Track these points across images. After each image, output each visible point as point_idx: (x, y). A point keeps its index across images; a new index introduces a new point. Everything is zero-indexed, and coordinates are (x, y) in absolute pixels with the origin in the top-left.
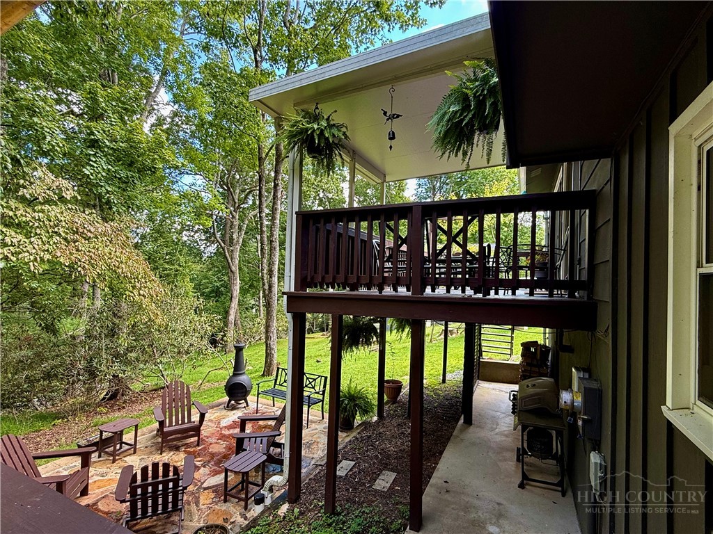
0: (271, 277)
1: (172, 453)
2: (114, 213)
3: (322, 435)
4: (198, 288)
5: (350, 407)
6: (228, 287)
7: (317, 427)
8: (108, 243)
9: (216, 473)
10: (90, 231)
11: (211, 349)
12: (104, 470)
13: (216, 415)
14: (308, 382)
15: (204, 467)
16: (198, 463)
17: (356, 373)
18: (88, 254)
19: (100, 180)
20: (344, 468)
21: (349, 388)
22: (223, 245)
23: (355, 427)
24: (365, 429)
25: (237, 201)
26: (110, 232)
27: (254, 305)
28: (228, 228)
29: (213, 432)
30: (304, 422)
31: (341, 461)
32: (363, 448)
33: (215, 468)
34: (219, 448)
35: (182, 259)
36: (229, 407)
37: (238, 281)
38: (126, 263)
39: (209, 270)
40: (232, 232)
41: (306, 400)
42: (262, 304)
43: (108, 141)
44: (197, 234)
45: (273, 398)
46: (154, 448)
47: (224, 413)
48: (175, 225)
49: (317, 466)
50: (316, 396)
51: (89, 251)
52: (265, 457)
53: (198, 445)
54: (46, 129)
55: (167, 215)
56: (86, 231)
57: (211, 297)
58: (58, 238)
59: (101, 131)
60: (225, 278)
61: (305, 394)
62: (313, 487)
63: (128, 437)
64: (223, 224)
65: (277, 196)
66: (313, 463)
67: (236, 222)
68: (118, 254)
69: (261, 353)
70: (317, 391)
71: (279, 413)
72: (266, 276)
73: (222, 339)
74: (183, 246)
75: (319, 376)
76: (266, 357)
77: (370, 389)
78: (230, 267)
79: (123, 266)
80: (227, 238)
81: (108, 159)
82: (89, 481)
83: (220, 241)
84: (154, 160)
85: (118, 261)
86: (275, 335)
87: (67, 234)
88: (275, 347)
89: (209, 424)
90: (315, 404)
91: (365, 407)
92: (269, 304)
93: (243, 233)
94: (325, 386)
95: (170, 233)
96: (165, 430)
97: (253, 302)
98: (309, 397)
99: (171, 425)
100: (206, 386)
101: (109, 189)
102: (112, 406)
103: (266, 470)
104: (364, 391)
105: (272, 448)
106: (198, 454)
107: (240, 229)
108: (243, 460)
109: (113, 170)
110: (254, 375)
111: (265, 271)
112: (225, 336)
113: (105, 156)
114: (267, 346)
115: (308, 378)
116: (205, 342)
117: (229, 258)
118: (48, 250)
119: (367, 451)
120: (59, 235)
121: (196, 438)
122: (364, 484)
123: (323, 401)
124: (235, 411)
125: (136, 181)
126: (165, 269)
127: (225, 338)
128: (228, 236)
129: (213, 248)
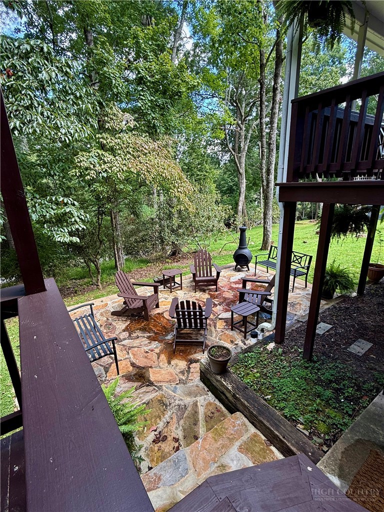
0: (268, 175)
1: (201, 293)
2: (159, 134)
3: (305, 299)
4: (218, 187)
5: (332, 282)
6: (238, 185)
7: (300, 292)
8: (157, 156)
9: (227, 311)
10: (146, 149)
11: (226, 230)
12: (166, 296)
13: (228, 273)
14: (295, 259)
15: (220, 305)
16: (216, 302)
17: (338, 254)
18: (145, 164)
19: (148, 109)
20: (322, 328)
21: (332, 267)
22: (233, 153)
23: (334, 298)
24: (344, 301)
25: (243, 114)
26: (157, 148)
27: (256, 198)
28: (237, 139)
29: (225, 284)
30: (290, 288)
31: (320, 323)
32: (341, 316)
33: (226, 307)
34: (229, 295)
35: (208, 167)
36: (237, 270)
37: (245, 180)
38: (167, 169)
39: (225, 173)
40: (240, 142)
41: (292, 272)
42: (262, 197)
43: (149, 76)
44: (216, 147)
45: (267, 267)
46: (191, 288)
47: (233, 273)
48: (202, 142)
49: (299, 321)
50: (301, 270)
51: (147, 163)
52: (259, 309)
53: (216, 291)
54: (111, 75)
55: (197, 135)
56: (143, 149)
57: (227, 193)
58: (129, 155)
59: (144, 69)
60: (236, 179)
61: (292, 267)
62: (295, 337)
63: (177, 280)
64: (233, 135)
65: (276, 101)
66: (295, 318)
67: (243, 133)
68: (162, 163)
69: (260, 234)
70: (303, 266)
71: (271, 278)
72: (264, 175)
73: (233, 223)
74: (207, 157)
75: (305, 255)
76: (264, 237)
77: (351, 269)
78: (239, 171)
79: (166, 172)
80: (237, 147)
81: (150, 92)
82: (159, 301)
83: (231, 150)
84: (178, 85)
85: (163, 168)
86: (271, 220)
87: (134, 152)
88: (270, 229)
89: (224, 278)
90: (300, 275)
91: (346, 284)
92: (267, 197)
93: (248, 141)
94: (309, 263)
95: (199, 148)
96: (197, 279)
97: (255, 196)
98: (295, 270)
99: (200, 276)
100: (224, 253)
101: (154, 116)
102: (174, 259)
103: (260, 316)
104: (345, 271)
105: (265, 302)
106: (217, 296)
107: (246, 138)
108: (244, 307)
109: (154, 99)
110: (255, 248)
111: (264, 171)
112: (234, 221)
113: (149, 90)
114: (264, 229)
115: (295, 256)
116: (222, 224)
117: (238, 163)
118: (125, 164)
119: (344, 320)
120: (130, 153)
121: (215, 287)
122: (339, 345)
123: (307, 274)
124: (240, 273)
125: (169, 106)
126: (198, 175)
127: (235, 222)
128: (237, 145)
129: (227, 157)
